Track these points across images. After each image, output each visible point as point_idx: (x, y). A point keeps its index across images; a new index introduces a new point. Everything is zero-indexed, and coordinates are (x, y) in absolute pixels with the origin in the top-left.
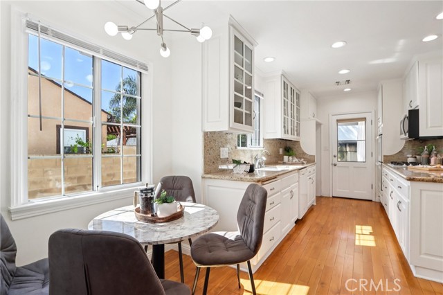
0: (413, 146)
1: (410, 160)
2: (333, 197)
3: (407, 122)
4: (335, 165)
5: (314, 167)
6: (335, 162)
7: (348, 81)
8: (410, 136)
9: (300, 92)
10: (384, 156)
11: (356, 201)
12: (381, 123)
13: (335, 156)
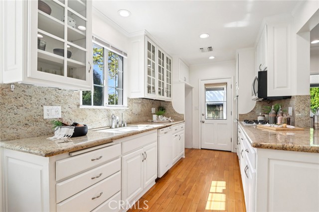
0: (262, 106)
1: (260, 118)
2: (202, 149)
3: (257, 82)
4: (203, 122)
5: (183, 125)
6: (203, 119)
7: (210, 49)
8: (259, 97)
9: (172, 58)
10: (240, 115)
11: (218, 152)
12: (237, 87)
13: (203, 115)
